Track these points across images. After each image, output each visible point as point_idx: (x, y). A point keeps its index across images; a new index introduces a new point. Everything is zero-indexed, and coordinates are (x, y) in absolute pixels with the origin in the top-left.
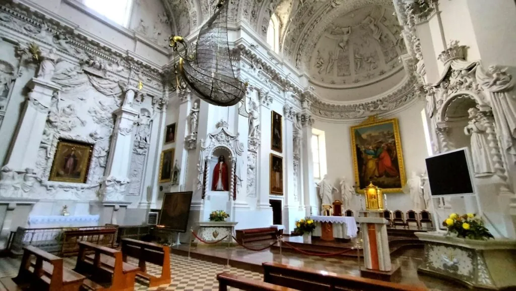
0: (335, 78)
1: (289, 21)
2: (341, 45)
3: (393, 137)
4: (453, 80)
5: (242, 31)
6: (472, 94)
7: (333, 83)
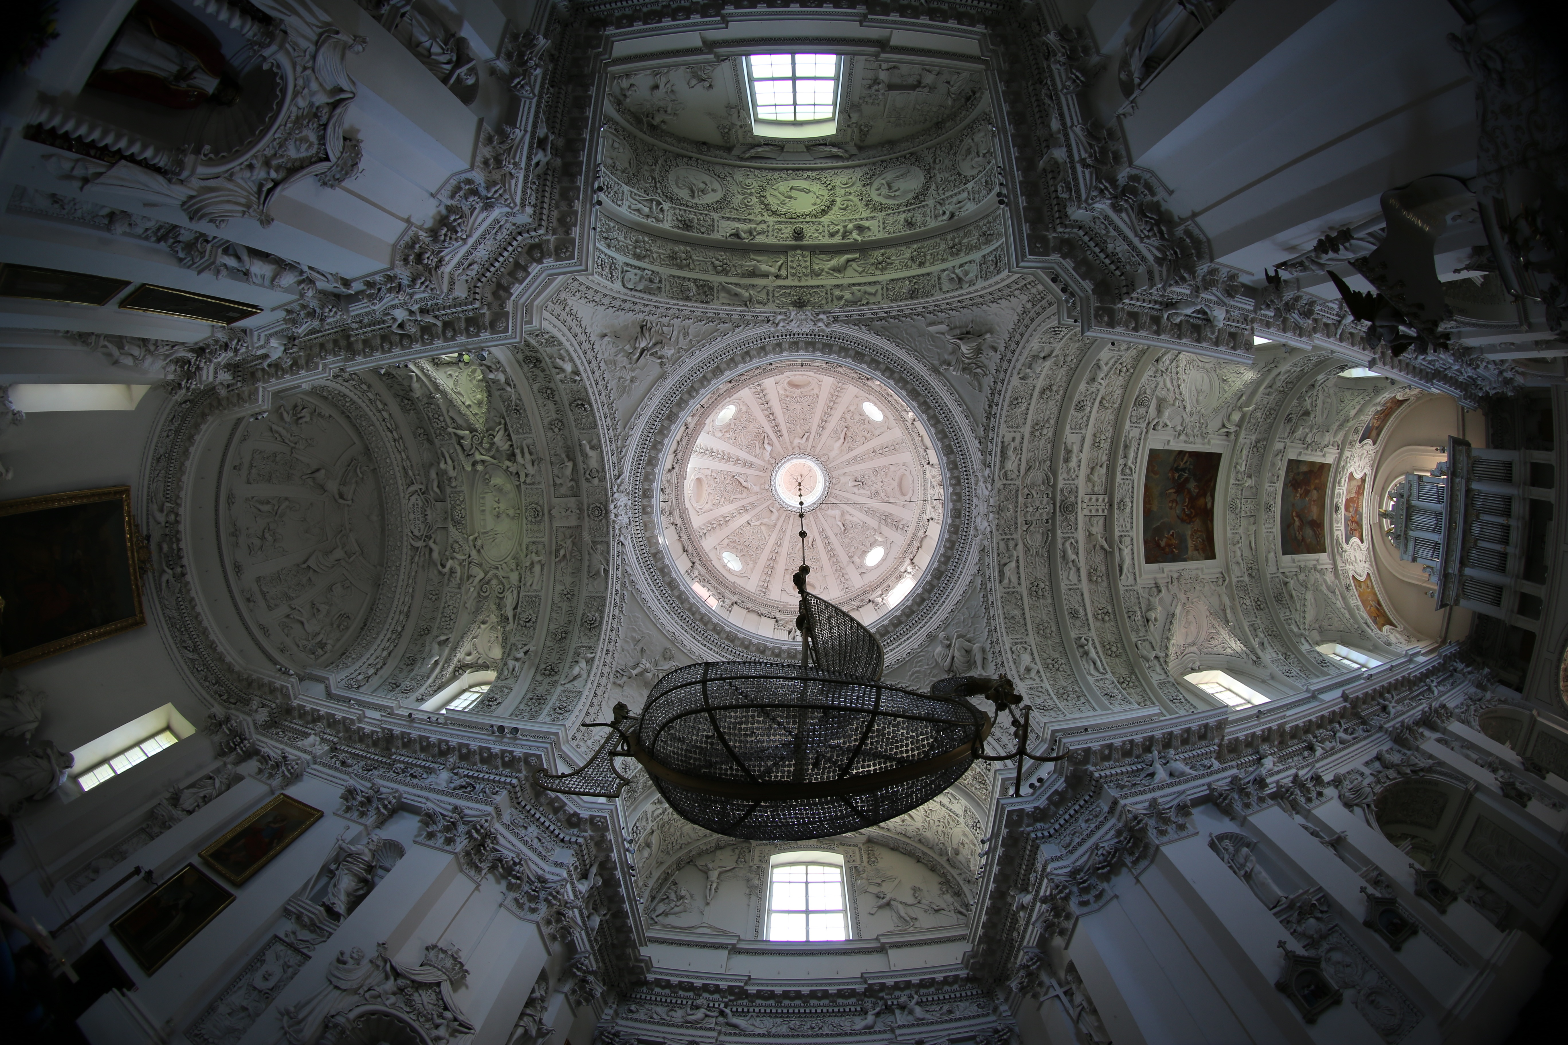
1: (436, 386)
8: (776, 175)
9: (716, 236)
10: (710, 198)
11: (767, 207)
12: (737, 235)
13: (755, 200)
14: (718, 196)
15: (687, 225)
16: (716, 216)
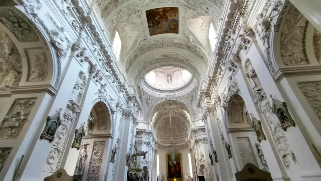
0: (163, 134)
2: (166, 123)
3: (180, 160)
4: (202, 161)
5: (149, 125)
6: (204, 164)
7: (162, 136)
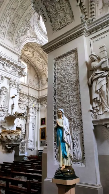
8: (28, 57)
9: (43, 60)
10: (38, 62)
11: (33, 56)
12: (41, 58)
13: (34, 57)
14: (37, 61)
15: (45, 64)
16: (41, 61)
